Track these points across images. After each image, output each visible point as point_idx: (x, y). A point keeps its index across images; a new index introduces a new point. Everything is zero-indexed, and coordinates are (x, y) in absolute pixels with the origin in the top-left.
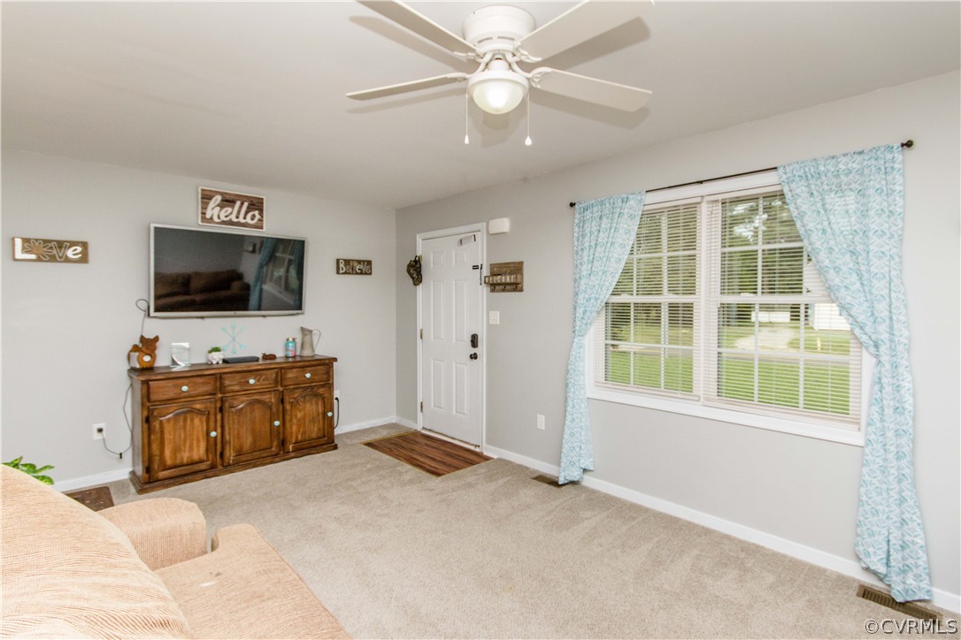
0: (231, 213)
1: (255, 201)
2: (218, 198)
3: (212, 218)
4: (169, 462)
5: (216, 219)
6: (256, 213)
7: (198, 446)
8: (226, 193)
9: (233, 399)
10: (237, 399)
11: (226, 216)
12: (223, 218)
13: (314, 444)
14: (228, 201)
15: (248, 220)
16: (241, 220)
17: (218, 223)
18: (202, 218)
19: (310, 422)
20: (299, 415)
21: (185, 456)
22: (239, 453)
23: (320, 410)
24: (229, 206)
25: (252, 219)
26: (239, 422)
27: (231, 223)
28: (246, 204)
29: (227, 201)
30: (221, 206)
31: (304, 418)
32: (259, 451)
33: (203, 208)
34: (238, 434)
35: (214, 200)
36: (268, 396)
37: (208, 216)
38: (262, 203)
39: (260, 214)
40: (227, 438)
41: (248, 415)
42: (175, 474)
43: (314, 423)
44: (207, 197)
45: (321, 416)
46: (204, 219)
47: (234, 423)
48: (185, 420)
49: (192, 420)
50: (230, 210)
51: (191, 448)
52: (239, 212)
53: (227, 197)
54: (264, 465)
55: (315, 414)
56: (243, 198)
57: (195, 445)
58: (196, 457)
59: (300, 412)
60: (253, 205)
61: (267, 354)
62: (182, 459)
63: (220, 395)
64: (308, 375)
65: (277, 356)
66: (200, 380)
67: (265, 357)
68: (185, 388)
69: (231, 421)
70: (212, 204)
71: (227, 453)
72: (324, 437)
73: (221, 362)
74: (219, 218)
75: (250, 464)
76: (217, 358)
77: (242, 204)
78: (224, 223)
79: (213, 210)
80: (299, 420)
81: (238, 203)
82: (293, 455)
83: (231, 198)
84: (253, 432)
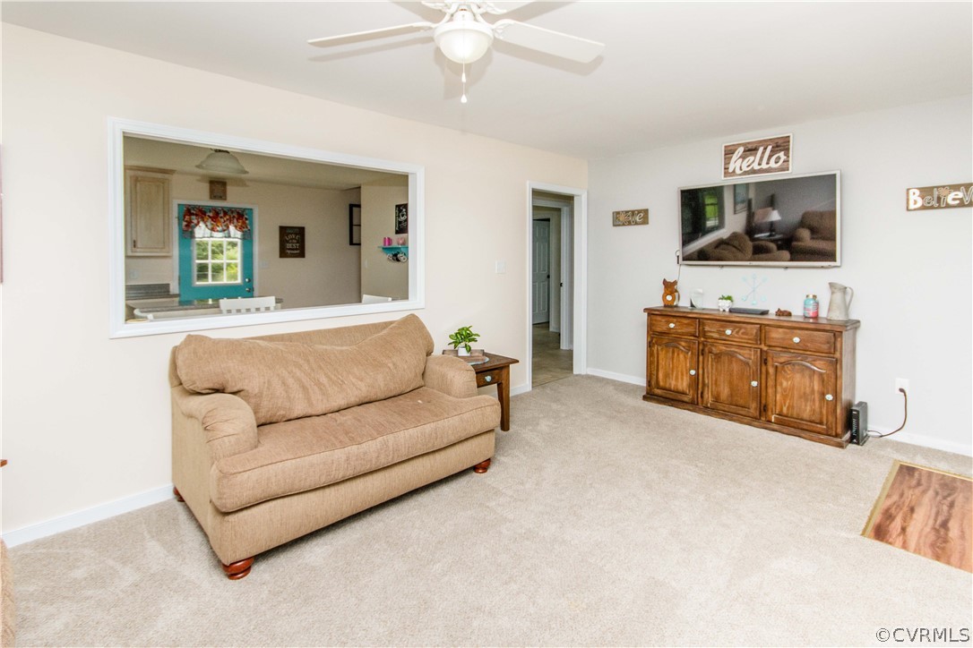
0: (754, 161)
1: (780, 142)
2: (741, 149)
3: (734, 171)
4: (661, 384)
5: (738, 171)
6: (781, 154)
7: (682, 379)
8: (749, 143)
9: (713, 345)
10: (716, 346)
11: (749, 166)
12: (745, 169)
13: (805, 427)
14: (751, 150)
15: (772, 164)
16: (764, 166)
17: (740, 175)
18: (725, 173)
19: (800, 397)
20: (785, 384)
21: (673, 384)
22: (717, 399)
23: (816, 388)
24: (751, 155)
25: (776, 162)
26: (716, 369)
27: (754, 172)
28: (770, 148)
29: (749, 150)
30: (743, 157)
31: (792, 388)
32: (737, 406)
33: (725, 164)
34: (716, 381)
35: (736, 152)
36: (747, 352)
37: (731, 170)
38: (789, 142)
39: (785, 155)
40: (706, 381)
41: (726, 365)
42: (664, 395)
43: (806, 400)
44: (729, 152)
45: (817, 396)
46: (727, 174)
47: (712, 369)
48: (673, 352)
49: (678, 354)
50: (752, 158)
51: (677, 379)
52: (762, 158)
53: (750, 147)
54: (741, 423)
55: (808, 390)
56: (765, 143)
57: (680, 377)
58: (680, 388)
59: (787, 380)
60: (777, 146)
61: (782, 309)
62: (670, 384)
63: (702, 339)
64: (796, 340)
65: (793, 314)
66: (686, 321)
67: (780, 313)
68: (672, 325)
69: (710, 366)
70: (735, 157)
71: (706, 396)
72: (821, 423)
73: (727, 310)
74: (741, 169)
75: (726, 415)
76: (726, 305)
77: (765, 149)
78: (746, 173)
79: (735, 164)
80: (785, 390)
81: (761, 149)
82: (775, 427)
83: (754, 146)
84: (731, 383)
